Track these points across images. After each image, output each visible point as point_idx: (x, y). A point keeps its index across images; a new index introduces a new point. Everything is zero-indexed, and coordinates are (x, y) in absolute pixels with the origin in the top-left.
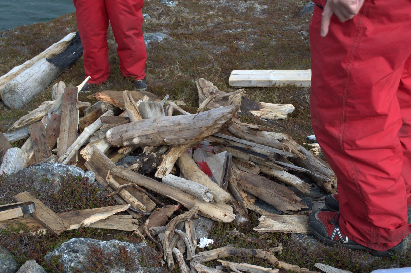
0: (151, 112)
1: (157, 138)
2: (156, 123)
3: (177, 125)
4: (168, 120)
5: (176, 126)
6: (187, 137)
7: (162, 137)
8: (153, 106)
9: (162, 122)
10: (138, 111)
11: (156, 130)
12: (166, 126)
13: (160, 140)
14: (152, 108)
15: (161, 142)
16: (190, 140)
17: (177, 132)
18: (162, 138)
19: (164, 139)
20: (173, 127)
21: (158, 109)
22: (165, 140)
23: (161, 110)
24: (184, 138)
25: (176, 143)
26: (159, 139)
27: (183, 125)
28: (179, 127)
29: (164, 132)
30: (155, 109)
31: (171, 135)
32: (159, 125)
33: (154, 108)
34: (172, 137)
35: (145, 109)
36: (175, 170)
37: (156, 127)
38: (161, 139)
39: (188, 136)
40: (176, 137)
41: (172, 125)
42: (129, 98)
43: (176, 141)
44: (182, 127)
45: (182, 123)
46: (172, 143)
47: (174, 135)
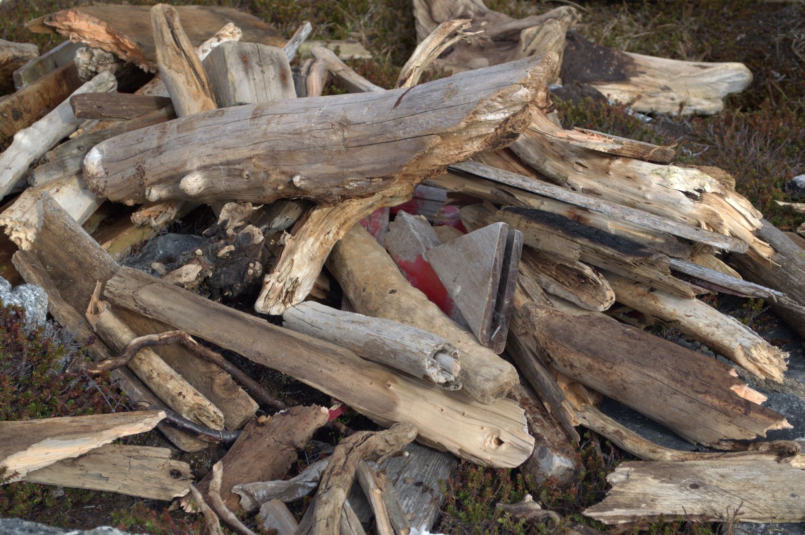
0: (246, 83)
1: (268, 175)
2: (264, 120)
3: (337, 127)
4: (307, 110)
5: (335, 133)
6: (374, 170)
7: (285, 169)
8: (254, 61)
9: (284, 119)
10: (203, 76)
11: (263, 145)
12: (298, 133)
13: (278, 182)
14: (252, 67)
15: (280, 188)
16: (384, 178)
17: (339, 152)
18: (283, 173)
19: (292, 176)
20: (323, 134)
21: (271, 72)
22: (296, 179)
23: (283, 77)
24: (361, 173)
25: (335, 191)
26: (274, 177)
27: (360, 128)
28: (346, 134)
29: (291, 152)
30: (263, 72)
31: (316, 162)
32: (274, 127)
33: (257, 68)
34: (320, 168)
35: (226, 72)
36: (326, 286)
37: (265, 134)
38: (283, 178)
39: (377, 167)
40: (332, 169)
41: (319, 127)
42: (172, 32)
43: (333, 182)
44: (356, 134)
45: (355, 121)
46: (320, 191)
47: (328, 162)
